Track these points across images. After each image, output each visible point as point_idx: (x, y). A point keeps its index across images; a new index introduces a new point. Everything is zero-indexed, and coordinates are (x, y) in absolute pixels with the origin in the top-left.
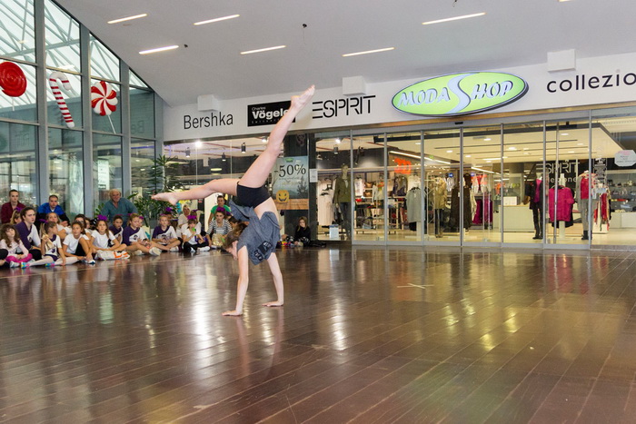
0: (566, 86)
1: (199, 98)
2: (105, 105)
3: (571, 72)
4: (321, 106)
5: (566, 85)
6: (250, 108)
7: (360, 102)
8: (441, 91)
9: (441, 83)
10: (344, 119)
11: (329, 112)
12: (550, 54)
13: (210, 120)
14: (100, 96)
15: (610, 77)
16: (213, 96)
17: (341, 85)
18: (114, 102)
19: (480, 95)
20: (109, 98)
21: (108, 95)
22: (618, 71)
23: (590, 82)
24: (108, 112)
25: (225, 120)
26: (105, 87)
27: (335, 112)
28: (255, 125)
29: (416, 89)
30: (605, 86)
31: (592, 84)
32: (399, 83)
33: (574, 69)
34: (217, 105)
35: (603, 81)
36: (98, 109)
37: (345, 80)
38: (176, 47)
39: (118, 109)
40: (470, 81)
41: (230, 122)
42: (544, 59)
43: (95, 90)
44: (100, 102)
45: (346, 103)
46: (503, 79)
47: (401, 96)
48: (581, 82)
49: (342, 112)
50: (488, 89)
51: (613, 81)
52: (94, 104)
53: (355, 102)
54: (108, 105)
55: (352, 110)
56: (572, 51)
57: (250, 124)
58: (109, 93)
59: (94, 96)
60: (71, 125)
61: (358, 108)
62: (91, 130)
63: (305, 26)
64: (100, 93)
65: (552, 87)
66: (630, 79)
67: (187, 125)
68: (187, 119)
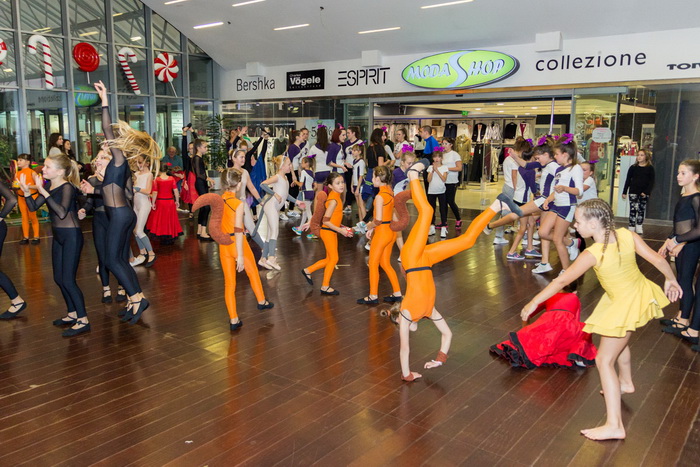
1: (248, 64)
2: (168, 74)
3: (558, 53)
4: (345, 75)
5: (553, 65)
6: (289, 74)
7: (377, 73)
8: (442, 66)
9: (443, 58)
10: (363, 88)
11: (352, 81)
12: (538, 36)
13: (257, 84)
14: (163, 66)
15: (592, 58)
16: (258, 63)
17: (360, 57)
18: (175, 70)
19: (476, 71)
20: (171, 67)
21: (169, 64)
22: (600, 52)
23: (574, 62)
24: (170, 79)
25: (269, 84)
26: (167, 57)
27: (356, 82)
28: (292, 90)
29: (422, 64)
30: (587, 66)
31: (576, 65)
32: (408, 58)
33: (559, 50)
34: (263, 71)
35: (586, 61)
36: (161, 77)
37: (363, 52)
38: (222, 23)
39: (179, 77)
40: (468, 59)
41: (272, 86)
42: (533, 40)
43: (158, 61)
44: (163, 71)
45: (366, 73)
46: (496, 57)
47: (410, 70)
48: (566, 62)
49: (362, 81)
50: (483, 67)
51: (594, 62)
52: (157, 72)
53: (373, 73)
54: (170, 73)
55: (370, 80)
56: (557, 33)
57: (288, 89)
58: (171, 62)
59: (157, 66)
60: (138, 92)
61: (376, 78)
62: (155, 96)
63: (322, 8)
64: (163, 63)
65: (540, 66)
66: (610, 61)
67: (240, 87)
68: (239, 82)
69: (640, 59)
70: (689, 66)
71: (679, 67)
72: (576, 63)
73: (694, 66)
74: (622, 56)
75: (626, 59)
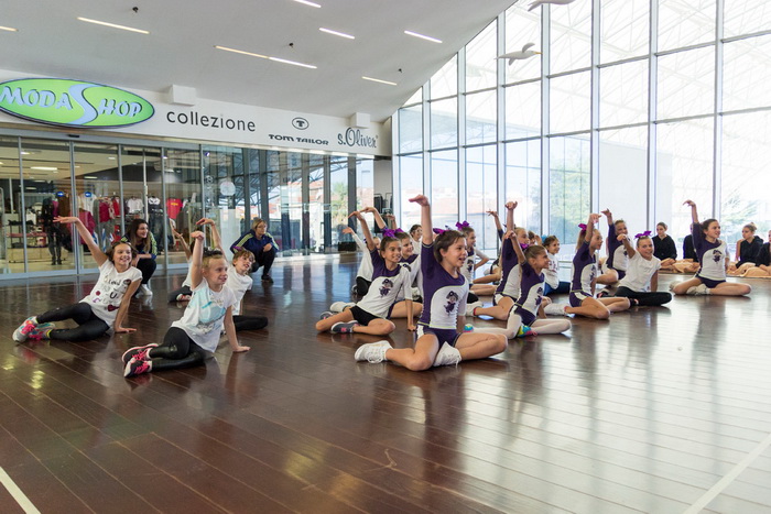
0: (183, 119)
3: (187, 108)
8: (60, 95)
12: (175, 87)
15: (216, 119)
19: (108, 111)
22: (222, 115)
30: (212, 125)
35: (211, 121)
46: (131, 99)
48: (195, 118)
50: (117, 106)
51: (218, 123)
65: (172, 117)
66: (231, 124)
69: (251, 126)
70: (281, 138)
71: (276, 137)
72: (204, 121)
73: (284, 138)
74: (239, 122)
75: (241, 124)
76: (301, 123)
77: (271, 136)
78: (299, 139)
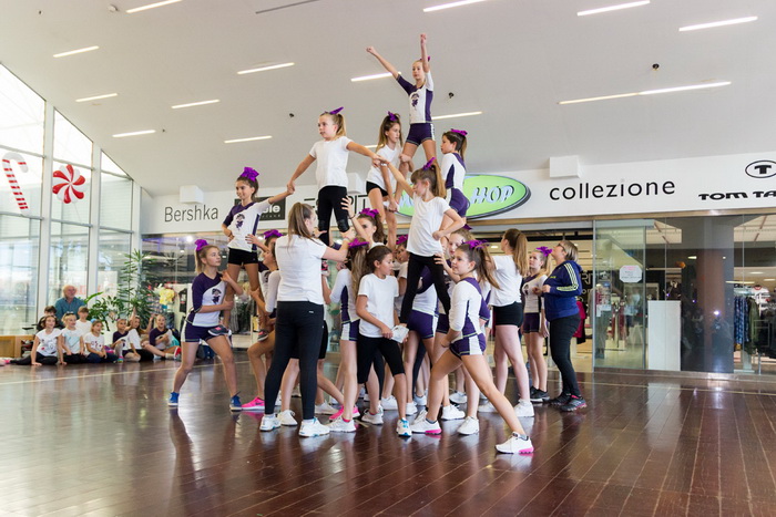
0: (569, 194)
1: (182, 189)
2: (71, 192)
3: (576, 180)
4: (313, 203)
7: (354, 201)
12: (553, 159)
13: (193, 214)
14: (66, 181)
15: (614, 186)
16: (196, 187)
18: (82, 188)
19: (480, 199)
20: (76, 184)
21: (75, 180)
22: (623, 180)
23: (594, 191)
24: (73, 198)
25: (210, 213)
26: (71, 172)
30: (609, 195)
31: (596, 194)
33: (577, 177)
34: (197, 195)
35: (608, 190)
36: (60, 195)
38: (153, 131)
39: (86, 195)
40: (470, 184)
41: (214, 216)
42: (546, 166)
43: (59, 174)
44: (65, 188)
46: (503, 184)
48: (585, 191)
50: (489, 193)
51: (617, 191)
52: (56, 190)
54: (74, 192)
56: (574, 157)
58: (76, 179)
59: (59, 181)
60: (26, 211)
61: (352, 208)
63: (292, 115)
64: (65, 178)
65: (555, 194)
66: (635, 190)
67: (169, 217)
68: (169, 211)
69: (668, 188)
70: (723, 196)
71: (712, 197)
72: (596, 192)
73: (728, 196)
74: (648, 185)
75: (652, 187)
76: (763, 169)
77: (704, 197)
78: (758, 194)
